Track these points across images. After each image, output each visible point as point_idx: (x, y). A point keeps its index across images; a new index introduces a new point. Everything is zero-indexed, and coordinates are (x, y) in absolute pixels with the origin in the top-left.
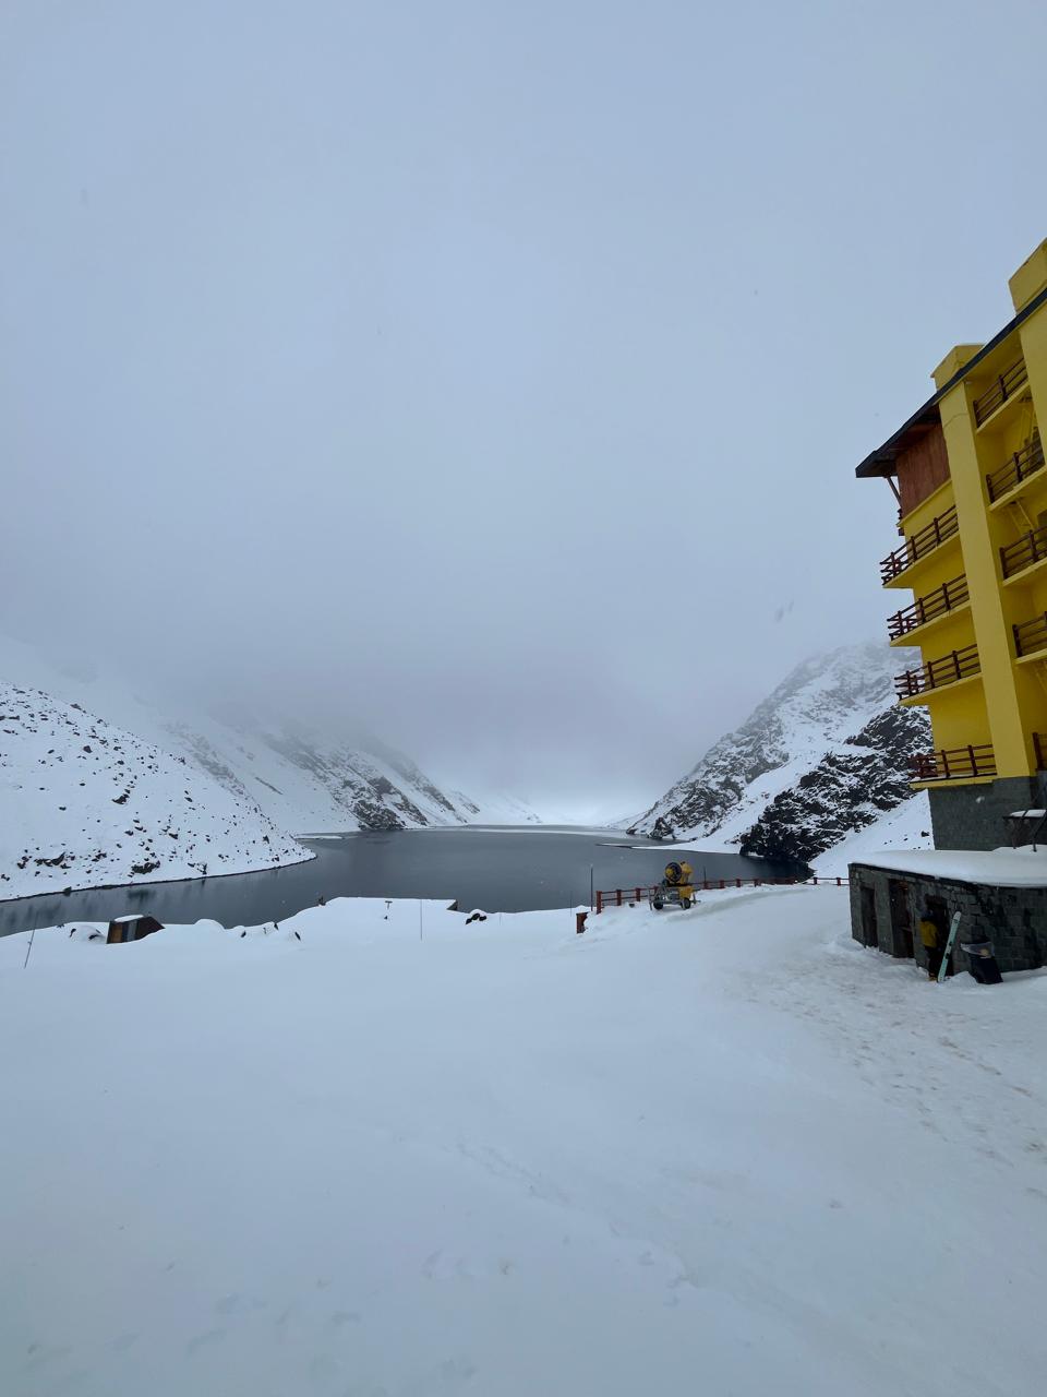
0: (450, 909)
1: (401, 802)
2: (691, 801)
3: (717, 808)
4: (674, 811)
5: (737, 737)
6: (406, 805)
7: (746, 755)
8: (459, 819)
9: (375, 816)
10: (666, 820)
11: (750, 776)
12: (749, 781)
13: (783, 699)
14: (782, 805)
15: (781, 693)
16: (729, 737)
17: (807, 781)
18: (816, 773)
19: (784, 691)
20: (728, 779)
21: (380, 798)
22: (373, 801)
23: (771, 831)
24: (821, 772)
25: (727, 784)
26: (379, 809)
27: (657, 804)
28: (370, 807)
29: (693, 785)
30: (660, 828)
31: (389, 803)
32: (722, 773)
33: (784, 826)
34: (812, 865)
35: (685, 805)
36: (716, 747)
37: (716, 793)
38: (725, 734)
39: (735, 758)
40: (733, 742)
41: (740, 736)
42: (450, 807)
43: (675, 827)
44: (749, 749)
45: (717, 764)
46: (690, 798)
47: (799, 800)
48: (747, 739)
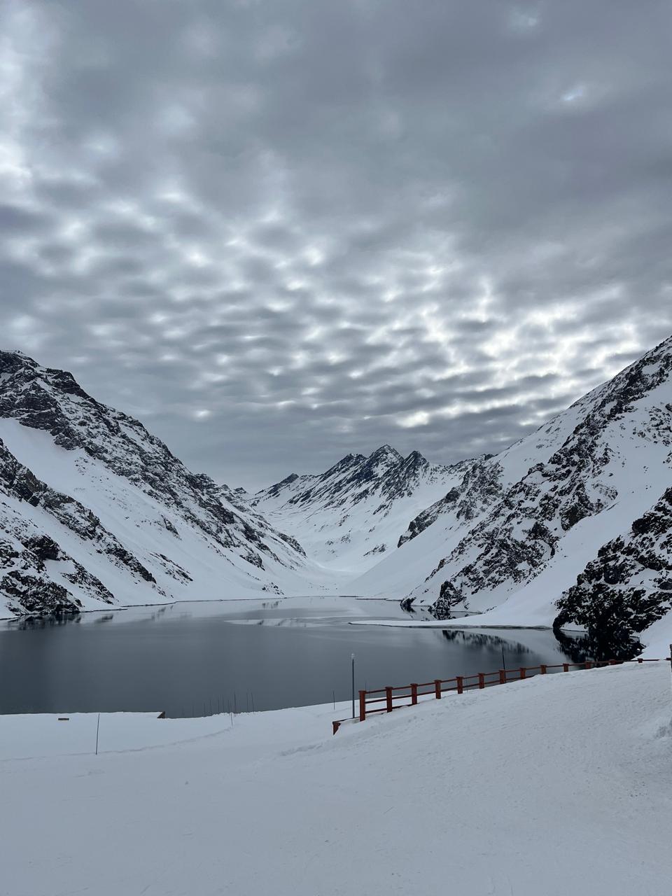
0: (160, 717)
1: (74, 571)
2: (488, 557)
3: (523, 566)
4: (467, 570)
5: (551, 468)
6: (81, 575)
7: (562, 493)
8: (163, 593)
9: (35, 594)
10: (456, 585)
11: (567, 522)
12: (566, 528)
13: (610, 416)
14: (610, 560)
15: (607, 409)
16: (540, 467)
17: (641, 526)
18: (653, 515)
19: (614, 404)
20: (537, 526)
21: (40, 567)
22: (32, 572)
23: (594, 596)
24: (660, 514)
25: (538, 532)
26: (41, 583)
27: (442, 563)
28: (25, 581)
29: (491, 536)
30: (447, 596)
31: (54, 573)
32: (529, 516)
33: (611, 587)
34: (643, 636)
35: (481, 563)
36: (521, 483)
37: (523, 546)
38: (533, 464)
39: (546, 497)
40: (545, 475)
41: (554, 467)
42: (148, 577)
43: (467, 592)
44: (564, 484)
45: (523, 506)
46: (487, 553)
47: (629, 551)
48: (564, 471)
